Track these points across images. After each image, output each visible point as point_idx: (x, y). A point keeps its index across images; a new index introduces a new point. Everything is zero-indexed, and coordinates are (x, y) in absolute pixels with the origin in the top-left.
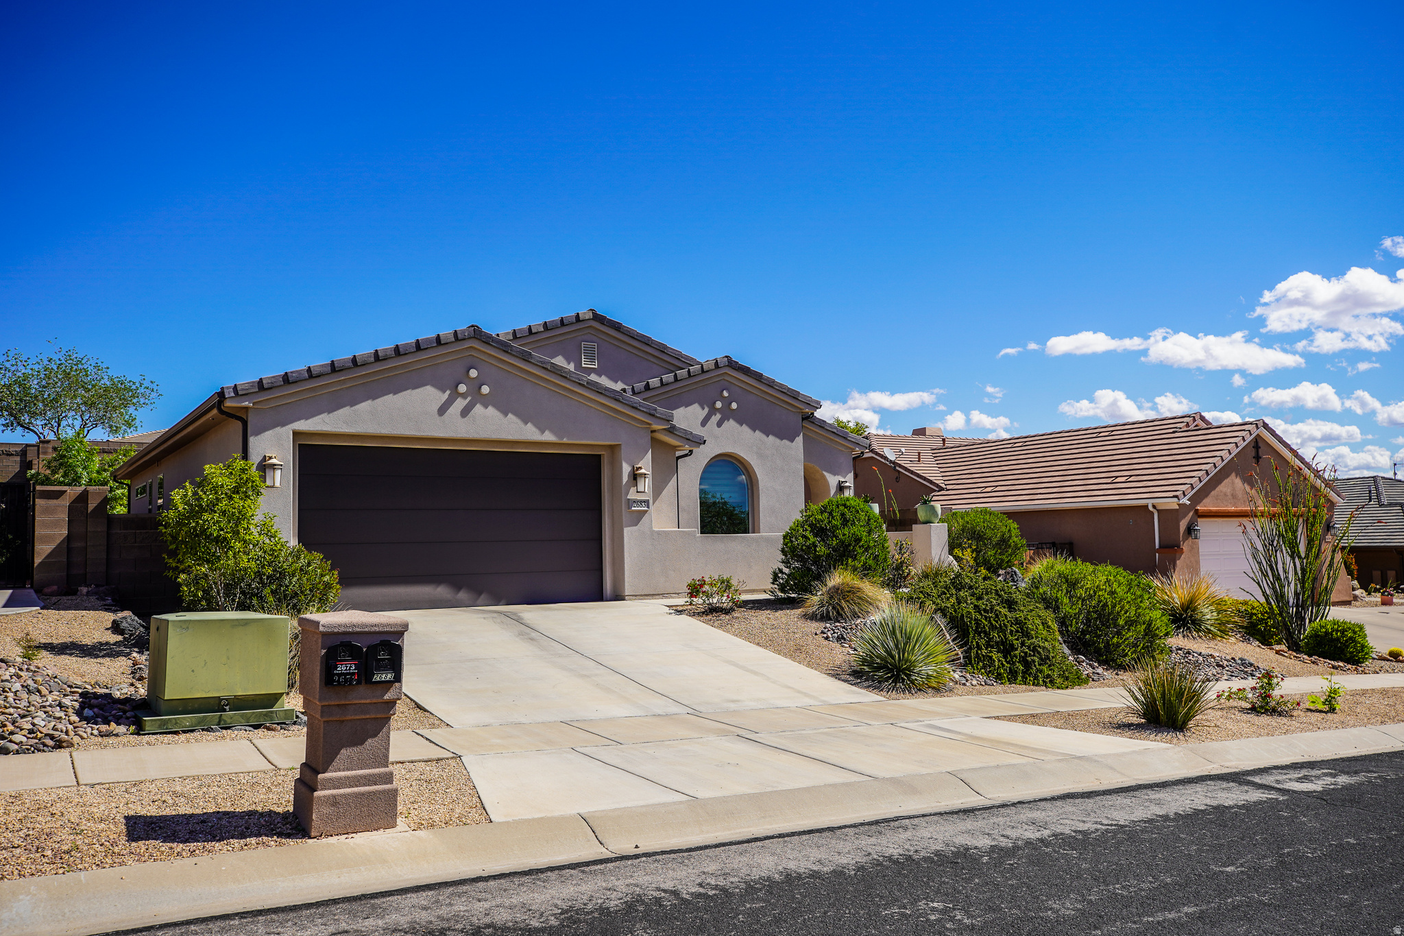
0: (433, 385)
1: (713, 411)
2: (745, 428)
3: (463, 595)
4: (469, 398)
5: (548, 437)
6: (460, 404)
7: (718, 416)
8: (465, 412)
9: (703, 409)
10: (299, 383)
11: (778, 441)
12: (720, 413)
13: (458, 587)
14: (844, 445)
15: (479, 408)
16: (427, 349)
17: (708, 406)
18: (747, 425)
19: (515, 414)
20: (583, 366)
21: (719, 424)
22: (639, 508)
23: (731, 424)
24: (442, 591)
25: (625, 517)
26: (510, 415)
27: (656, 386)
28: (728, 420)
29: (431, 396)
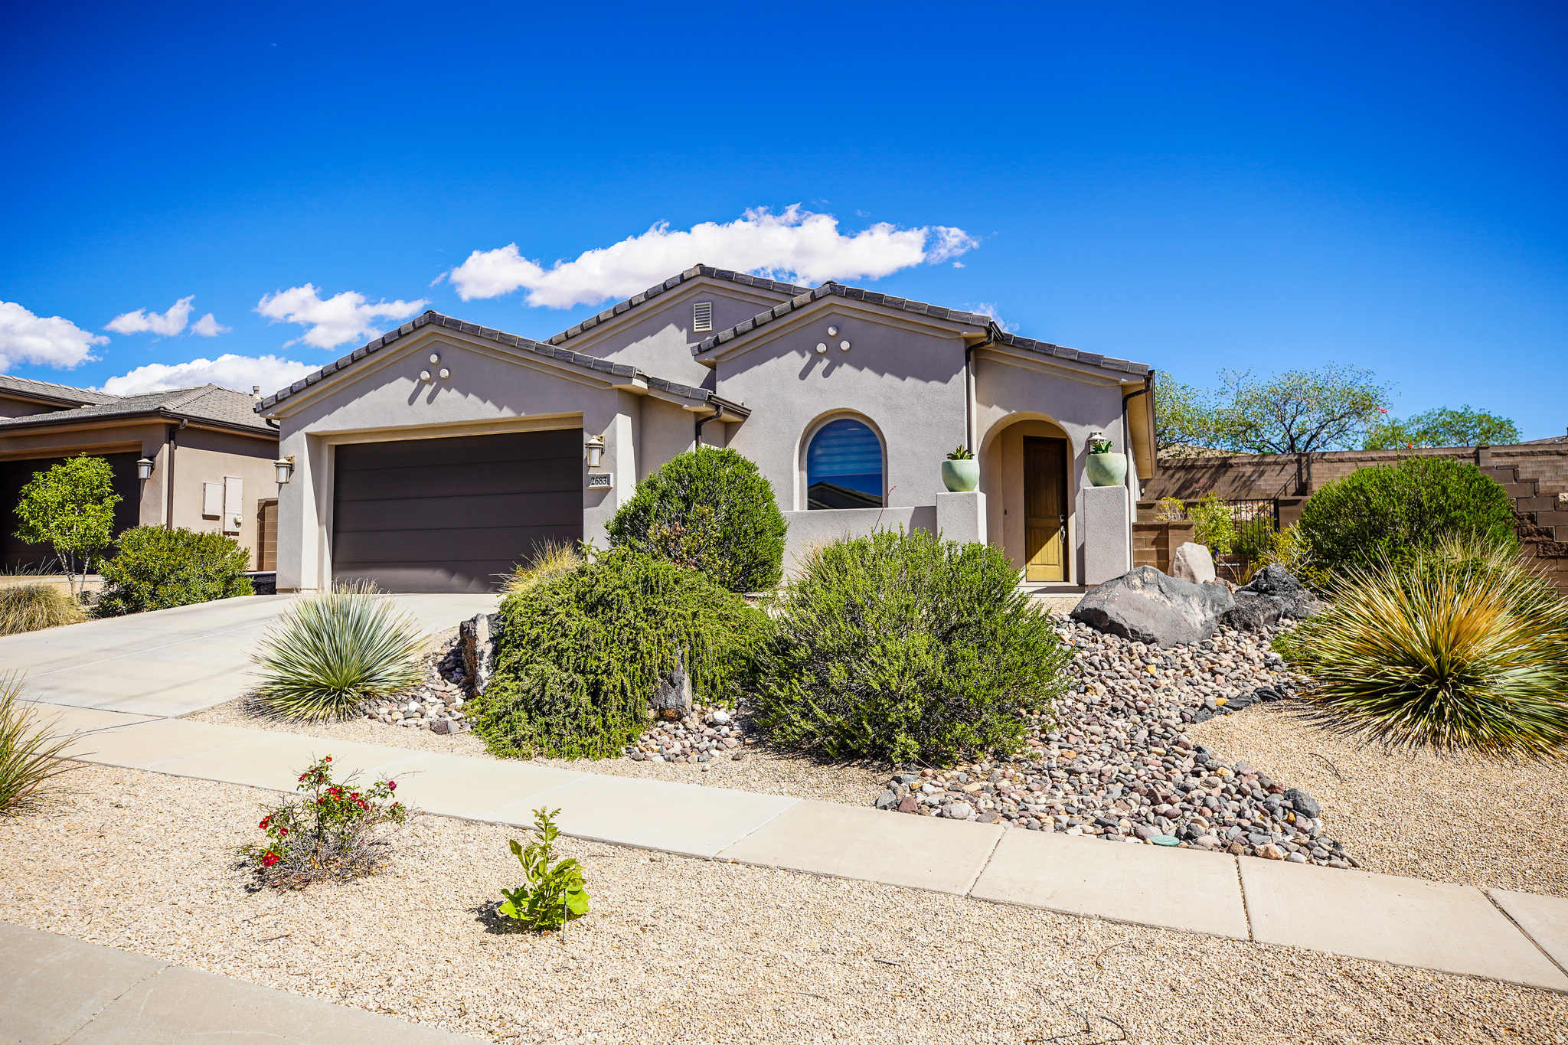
0: (406, 377)
1: (817, 357)
2: (867, 373)
3: (455, 581)
4: (435, 384)
5: (507, 413)
6: (428, 390)
7: (826, 362)
8: (430, 399)
9: (803, 356)
10: (303, 392)
11: (921, 384)
12: (828, 358)
13: (452, 572)
14: (1099, 377)
15: (443, 391)
16: (392, 342)
17: (810, 352)
18: (870, 368)
19: (475, 394)
20: (695, 330)
21: (826, 373)
22: (599, 486)
23: (846, 371)
24: (438, 576)
25: (586, 497)
26: (471, 396)
27: (729, 338)
28: (841, 366)
29: (403, 386)
